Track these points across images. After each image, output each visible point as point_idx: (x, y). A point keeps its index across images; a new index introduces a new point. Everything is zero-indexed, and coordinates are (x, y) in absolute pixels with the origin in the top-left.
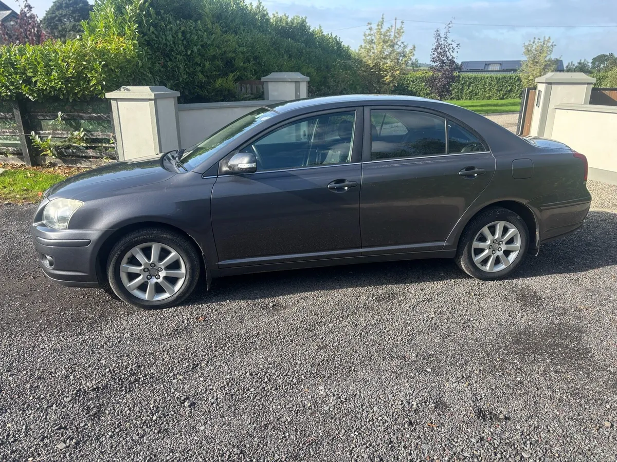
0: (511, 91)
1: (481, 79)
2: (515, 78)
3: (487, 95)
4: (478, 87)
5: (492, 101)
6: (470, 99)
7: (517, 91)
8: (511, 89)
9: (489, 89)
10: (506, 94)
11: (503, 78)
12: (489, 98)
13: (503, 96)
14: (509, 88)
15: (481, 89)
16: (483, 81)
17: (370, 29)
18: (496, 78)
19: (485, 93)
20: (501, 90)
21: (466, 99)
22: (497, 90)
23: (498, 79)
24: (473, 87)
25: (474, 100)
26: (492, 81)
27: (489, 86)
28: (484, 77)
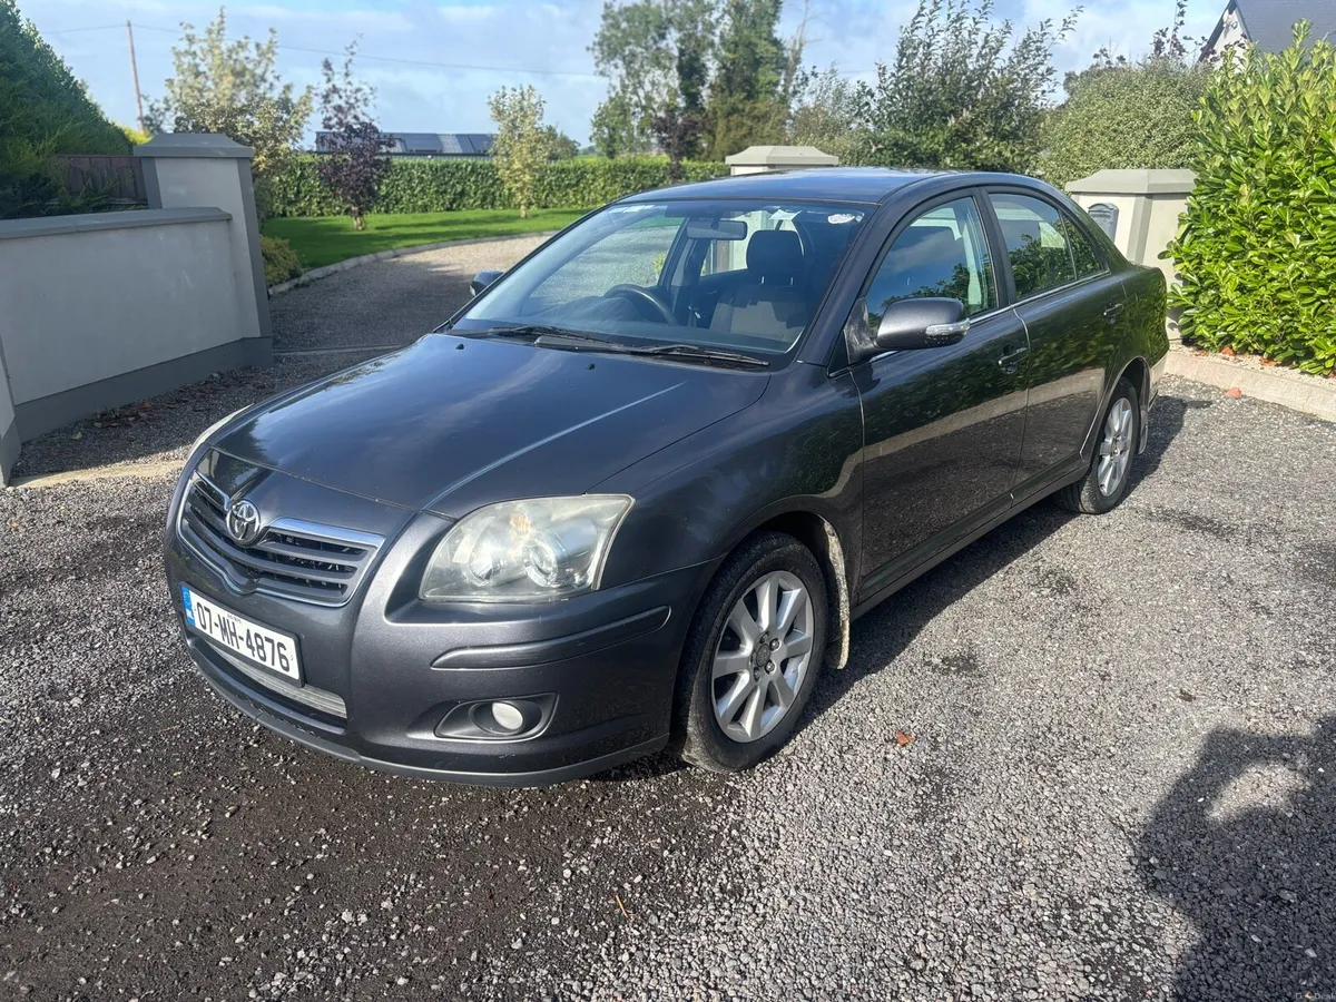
0: (462, 193)
1: (401, 168)
2: (467, 167)
3: (420, 203)
4: (398, 185)
5: (433, 217)
6: (386, 212)
7: (475, 193)
8: (463, 190)
9: (420, 191)
10: (454, 200)
11: (443, 167)
12: (425, 208)
13: (451, 204)
14: (459, 188)
15: (405, 190)
16: (406, 173)
17: (191, 40)
18: (431, 167)
19: (415, 199)
20: (445, 192)
21: (379, 212)
22: (437, 192)
23: (435, 170)
24: (387, 185)
25: (395, 213)
26: (423, 173)
27: (420, 183)
28: (406, 165)
